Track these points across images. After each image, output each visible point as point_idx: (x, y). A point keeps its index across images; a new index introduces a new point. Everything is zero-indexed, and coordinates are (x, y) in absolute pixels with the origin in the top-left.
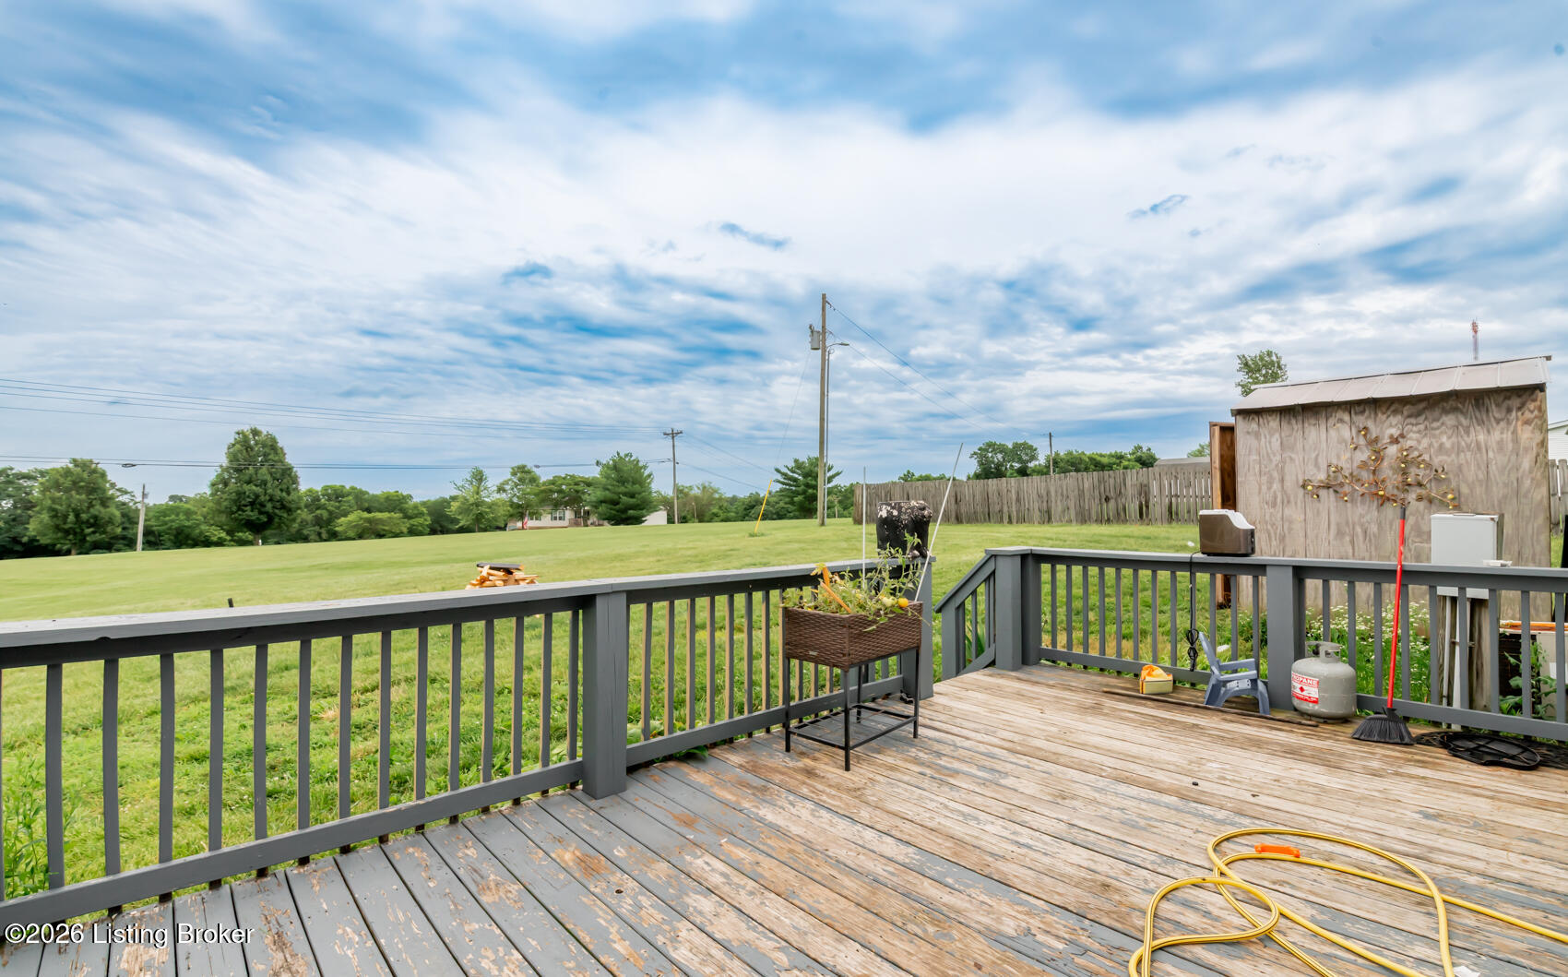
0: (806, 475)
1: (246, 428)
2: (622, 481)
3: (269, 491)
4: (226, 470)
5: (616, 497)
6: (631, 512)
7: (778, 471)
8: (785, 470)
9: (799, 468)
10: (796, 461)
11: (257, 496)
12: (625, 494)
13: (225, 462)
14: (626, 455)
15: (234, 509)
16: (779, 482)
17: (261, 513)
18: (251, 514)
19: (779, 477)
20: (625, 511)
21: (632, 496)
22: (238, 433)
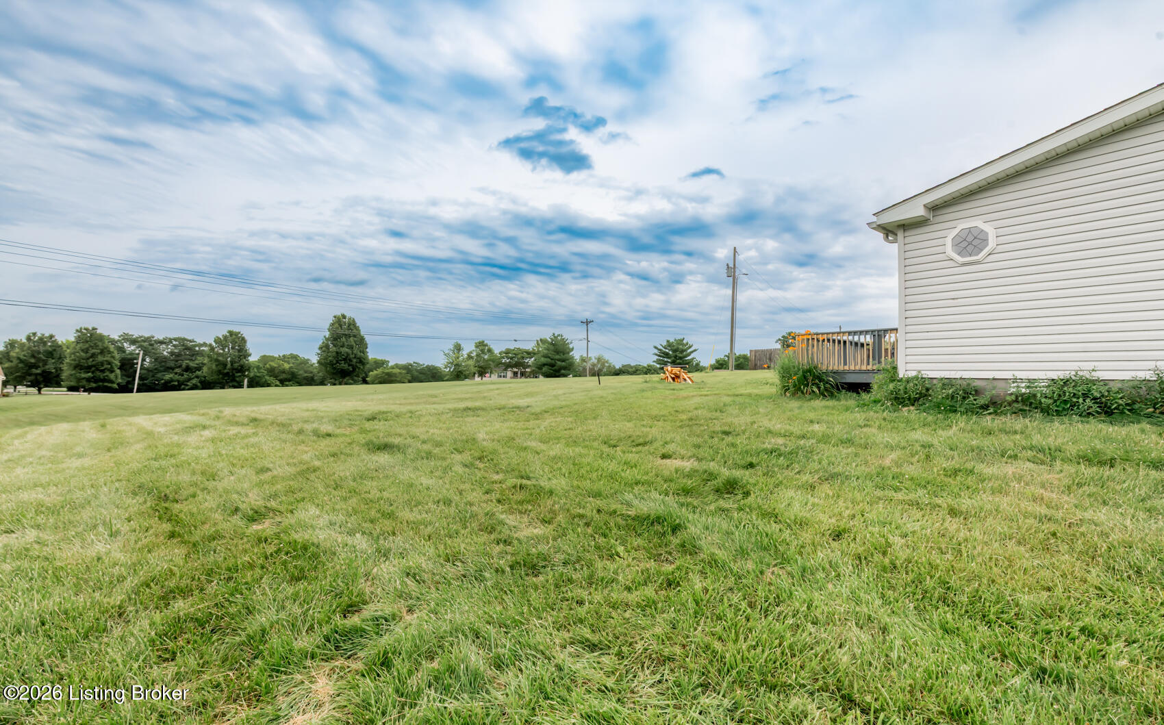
0: (674, 351)
1: (339, 314)
2: (557, 352)
3: (355, 352)
4: (327, 339)
5: (553, 362)
6: (563, 371)
7: (656, 348)
8: (660, 347)
9: (669, 346)
10: (668, 341)
11: (348, 354)
12: (559, 360)
13: (327, 334)
14: (559, 335)
15: (335, 362)
16: (656, 355)
17: (349, 365)
18: (344, 366)
19: (656, 351)
20: (559, 371)
21: (563, 361)
22: (335, 317)
